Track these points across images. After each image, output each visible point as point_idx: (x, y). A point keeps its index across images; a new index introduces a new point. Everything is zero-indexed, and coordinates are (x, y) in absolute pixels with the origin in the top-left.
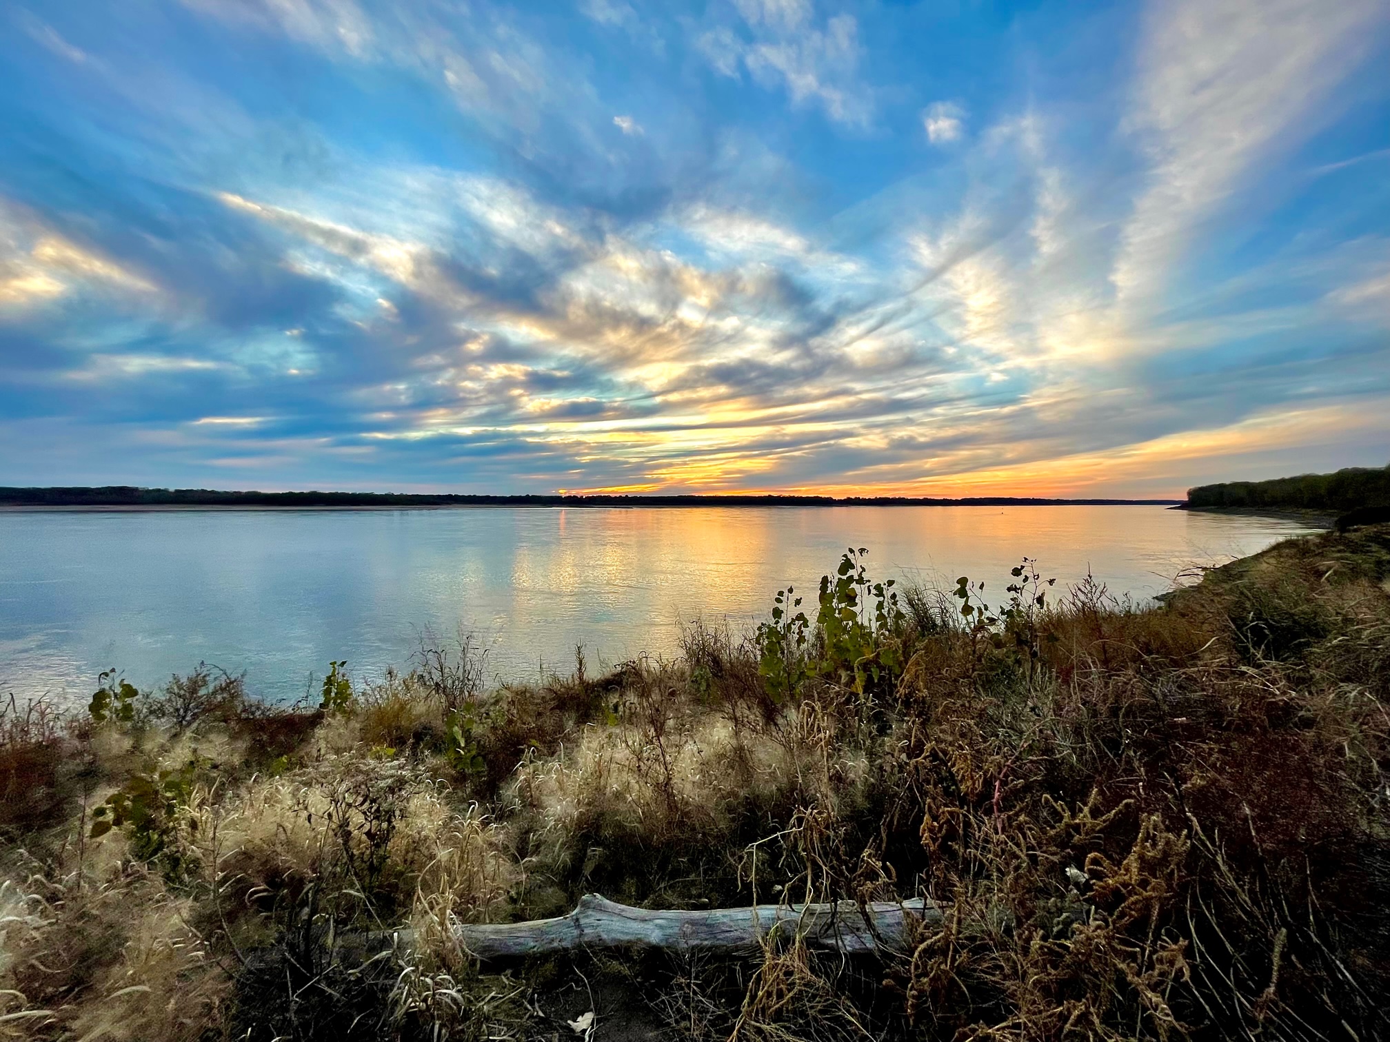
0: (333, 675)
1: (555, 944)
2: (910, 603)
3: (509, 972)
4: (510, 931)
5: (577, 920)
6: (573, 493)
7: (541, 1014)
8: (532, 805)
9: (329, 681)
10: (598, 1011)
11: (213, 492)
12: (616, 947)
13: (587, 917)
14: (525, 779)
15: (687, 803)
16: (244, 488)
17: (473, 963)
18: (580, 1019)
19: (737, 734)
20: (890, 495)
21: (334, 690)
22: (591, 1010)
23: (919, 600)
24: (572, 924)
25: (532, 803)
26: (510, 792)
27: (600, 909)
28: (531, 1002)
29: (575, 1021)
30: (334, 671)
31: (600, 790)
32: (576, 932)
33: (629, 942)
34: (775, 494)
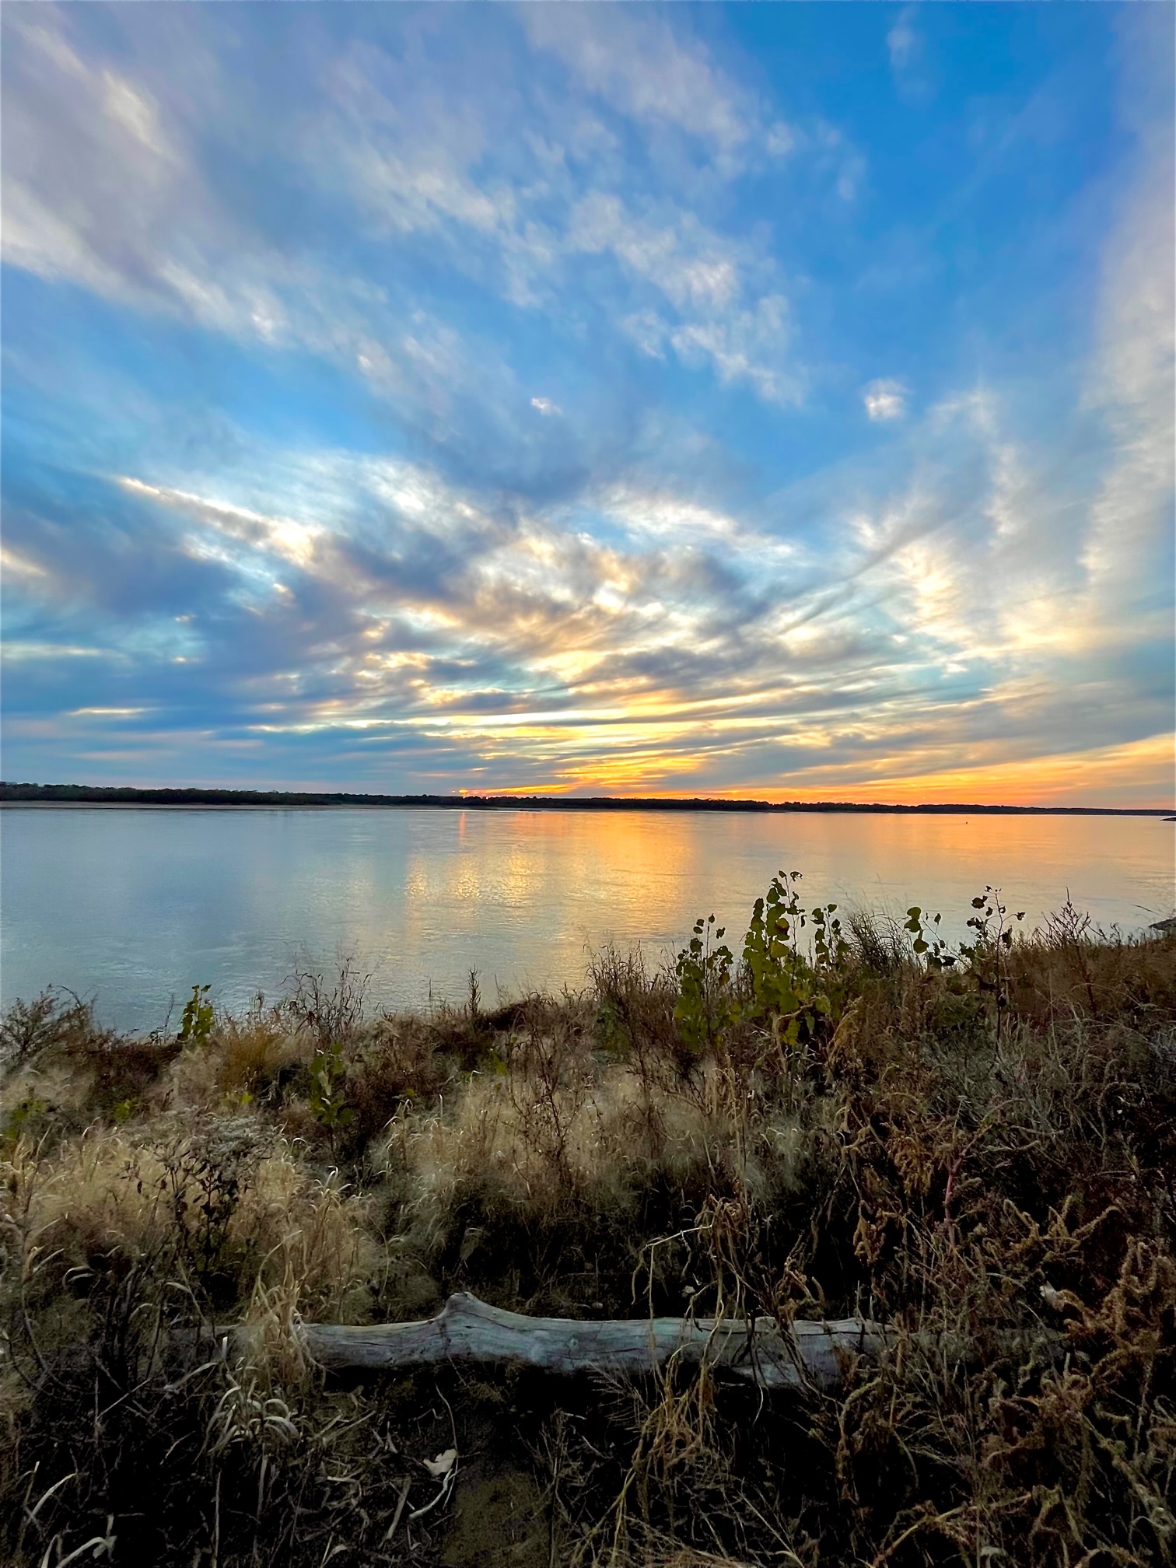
0: (195, 1001)
1: (416, 1357)
2: (856, 931)
3: (360, 1389)
4: (364, 1336)
5: (444, 1326)
6: (475, 793)
7: (393, 1449)
8: (405, 1169)
9: (190, 1008)
10: (460, 1451)
11: (84, 788)
12: (487, 1363)
13: (455, 1322)
14: (398, 1137)
15: (583, 1178)
16: (118, 784)
17: (318, 1374)
18: (439, 1457)
19: (645, 1092)
20: (835, 800)
21: (195, 1019)
22: (453, 1447)
23: (866, 928)
24: (438, 1331)
25: (404, 1166)
26: (380, 1152)
27: (470, 1312)
28: (382, 1434)
29: (433, 1461)
30: (196, 996)
31: (483, 1154)
32: (441, 1342)
33: (503, 1358)
34: (702, 798)
